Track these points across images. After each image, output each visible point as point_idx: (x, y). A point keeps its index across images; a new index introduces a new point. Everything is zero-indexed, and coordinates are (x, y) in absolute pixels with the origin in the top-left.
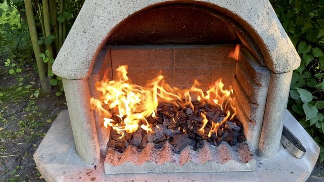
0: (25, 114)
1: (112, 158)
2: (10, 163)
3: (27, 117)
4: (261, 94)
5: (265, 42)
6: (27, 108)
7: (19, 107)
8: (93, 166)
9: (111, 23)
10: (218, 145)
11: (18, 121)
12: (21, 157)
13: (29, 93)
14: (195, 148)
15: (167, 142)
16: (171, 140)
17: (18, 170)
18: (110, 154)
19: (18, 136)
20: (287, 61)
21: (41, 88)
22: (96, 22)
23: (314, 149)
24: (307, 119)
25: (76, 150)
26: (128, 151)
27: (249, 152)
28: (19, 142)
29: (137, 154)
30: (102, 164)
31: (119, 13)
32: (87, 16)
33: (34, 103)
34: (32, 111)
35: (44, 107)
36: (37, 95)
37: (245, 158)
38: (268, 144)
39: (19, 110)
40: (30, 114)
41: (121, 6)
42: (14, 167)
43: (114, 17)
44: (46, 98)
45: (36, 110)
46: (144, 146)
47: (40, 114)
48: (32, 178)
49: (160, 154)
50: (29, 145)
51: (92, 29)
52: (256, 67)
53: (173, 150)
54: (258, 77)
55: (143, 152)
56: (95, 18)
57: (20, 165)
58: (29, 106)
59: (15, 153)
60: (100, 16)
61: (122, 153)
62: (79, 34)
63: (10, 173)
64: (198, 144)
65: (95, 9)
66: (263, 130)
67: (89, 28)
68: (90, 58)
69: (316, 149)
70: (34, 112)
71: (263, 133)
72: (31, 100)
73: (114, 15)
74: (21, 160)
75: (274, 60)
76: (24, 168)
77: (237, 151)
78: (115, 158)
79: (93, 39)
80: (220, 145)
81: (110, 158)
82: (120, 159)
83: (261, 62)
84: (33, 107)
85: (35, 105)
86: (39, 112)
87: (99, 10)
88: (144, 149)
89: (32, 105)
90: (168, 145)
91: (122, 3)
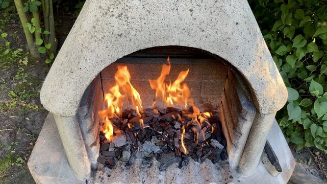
0: (15, 83)
1: (102, 176)
2: (5, 138)
3: (17, 86)
4: (245, 127)
5: (253, 87)
6: (17, 76)
7: (8, 74)
8: (85, 180)
9: (99, 66)
10: (202, 161)
11: (8, 91)
12: (15, 131)
13: (17, 57)
14: (180, 166)
15: (155, 158)
16: (159, 157)
17: (12, 146)
18: (100, 172)
19: (10, 108)
20: (274, 103)
21: (29, 52)
22: (83, 64)
23: (290, 165)
24: (289, 119)
25: (68, 161)
26: (117, 168)
27: (229, 173)
28: (12, 115)
29: (125, 170)
30: (92, 178)
31: (107, 57)
32: (74, 56)
33: (23, 70)
34: (22, 79)
35: (34, 75)
36: (26, 62)
37: (225, 179)
38: (247, 166)
39: (9, 77)
40: (20, 83)
41: (109, 50)
42: (9, 143)
43: (101, 61)
44: (36, 64)
45: (26, 78)
46: (132, 162)
47: (31, 84)
48: (27, 155)
49: (147, 171)
50: (21, 118)
51: (79, 71)
52: (243, 101)
53: (160, 169)
54: (243, 113)
55: (131, 169)
56: (83, 61)
57: (14, 141)
58: (18, 73)
59: (8, 128)
60: (88, 59)
61: (111, 169)
62: (66, 74)
63: (6, 149)
64: (183, 162)
65: (82, 51)
66: (244, 154)
67: (76, 69)
68: (79, 98)
69: (292, 165)
70: (24, 81)
71: (243, 157)
72: (21, 66)
73: (101, 59)
74: (15, 135)
75: (260, 104)
76: (19, 144)
77: (218, 169)
78: (105, 176)
79: (81, 81)
80: (204, 163)
81: (100, 177)
82: (109, 176)
83: (249, 98)
84: (23, 74)
85: (25, 72)
86: (29, 80)
87: (86, 53)
88: (132, 166)
89: (22, 72)
90: (155, 161)
91: (110, 48)
